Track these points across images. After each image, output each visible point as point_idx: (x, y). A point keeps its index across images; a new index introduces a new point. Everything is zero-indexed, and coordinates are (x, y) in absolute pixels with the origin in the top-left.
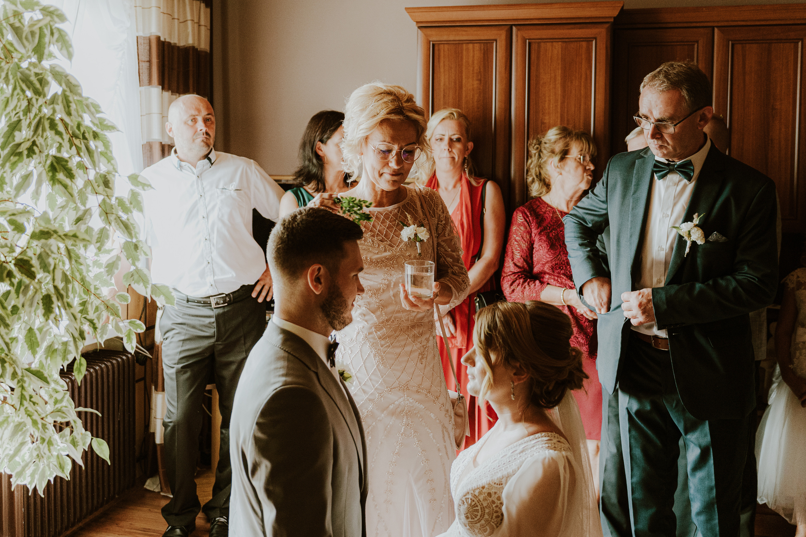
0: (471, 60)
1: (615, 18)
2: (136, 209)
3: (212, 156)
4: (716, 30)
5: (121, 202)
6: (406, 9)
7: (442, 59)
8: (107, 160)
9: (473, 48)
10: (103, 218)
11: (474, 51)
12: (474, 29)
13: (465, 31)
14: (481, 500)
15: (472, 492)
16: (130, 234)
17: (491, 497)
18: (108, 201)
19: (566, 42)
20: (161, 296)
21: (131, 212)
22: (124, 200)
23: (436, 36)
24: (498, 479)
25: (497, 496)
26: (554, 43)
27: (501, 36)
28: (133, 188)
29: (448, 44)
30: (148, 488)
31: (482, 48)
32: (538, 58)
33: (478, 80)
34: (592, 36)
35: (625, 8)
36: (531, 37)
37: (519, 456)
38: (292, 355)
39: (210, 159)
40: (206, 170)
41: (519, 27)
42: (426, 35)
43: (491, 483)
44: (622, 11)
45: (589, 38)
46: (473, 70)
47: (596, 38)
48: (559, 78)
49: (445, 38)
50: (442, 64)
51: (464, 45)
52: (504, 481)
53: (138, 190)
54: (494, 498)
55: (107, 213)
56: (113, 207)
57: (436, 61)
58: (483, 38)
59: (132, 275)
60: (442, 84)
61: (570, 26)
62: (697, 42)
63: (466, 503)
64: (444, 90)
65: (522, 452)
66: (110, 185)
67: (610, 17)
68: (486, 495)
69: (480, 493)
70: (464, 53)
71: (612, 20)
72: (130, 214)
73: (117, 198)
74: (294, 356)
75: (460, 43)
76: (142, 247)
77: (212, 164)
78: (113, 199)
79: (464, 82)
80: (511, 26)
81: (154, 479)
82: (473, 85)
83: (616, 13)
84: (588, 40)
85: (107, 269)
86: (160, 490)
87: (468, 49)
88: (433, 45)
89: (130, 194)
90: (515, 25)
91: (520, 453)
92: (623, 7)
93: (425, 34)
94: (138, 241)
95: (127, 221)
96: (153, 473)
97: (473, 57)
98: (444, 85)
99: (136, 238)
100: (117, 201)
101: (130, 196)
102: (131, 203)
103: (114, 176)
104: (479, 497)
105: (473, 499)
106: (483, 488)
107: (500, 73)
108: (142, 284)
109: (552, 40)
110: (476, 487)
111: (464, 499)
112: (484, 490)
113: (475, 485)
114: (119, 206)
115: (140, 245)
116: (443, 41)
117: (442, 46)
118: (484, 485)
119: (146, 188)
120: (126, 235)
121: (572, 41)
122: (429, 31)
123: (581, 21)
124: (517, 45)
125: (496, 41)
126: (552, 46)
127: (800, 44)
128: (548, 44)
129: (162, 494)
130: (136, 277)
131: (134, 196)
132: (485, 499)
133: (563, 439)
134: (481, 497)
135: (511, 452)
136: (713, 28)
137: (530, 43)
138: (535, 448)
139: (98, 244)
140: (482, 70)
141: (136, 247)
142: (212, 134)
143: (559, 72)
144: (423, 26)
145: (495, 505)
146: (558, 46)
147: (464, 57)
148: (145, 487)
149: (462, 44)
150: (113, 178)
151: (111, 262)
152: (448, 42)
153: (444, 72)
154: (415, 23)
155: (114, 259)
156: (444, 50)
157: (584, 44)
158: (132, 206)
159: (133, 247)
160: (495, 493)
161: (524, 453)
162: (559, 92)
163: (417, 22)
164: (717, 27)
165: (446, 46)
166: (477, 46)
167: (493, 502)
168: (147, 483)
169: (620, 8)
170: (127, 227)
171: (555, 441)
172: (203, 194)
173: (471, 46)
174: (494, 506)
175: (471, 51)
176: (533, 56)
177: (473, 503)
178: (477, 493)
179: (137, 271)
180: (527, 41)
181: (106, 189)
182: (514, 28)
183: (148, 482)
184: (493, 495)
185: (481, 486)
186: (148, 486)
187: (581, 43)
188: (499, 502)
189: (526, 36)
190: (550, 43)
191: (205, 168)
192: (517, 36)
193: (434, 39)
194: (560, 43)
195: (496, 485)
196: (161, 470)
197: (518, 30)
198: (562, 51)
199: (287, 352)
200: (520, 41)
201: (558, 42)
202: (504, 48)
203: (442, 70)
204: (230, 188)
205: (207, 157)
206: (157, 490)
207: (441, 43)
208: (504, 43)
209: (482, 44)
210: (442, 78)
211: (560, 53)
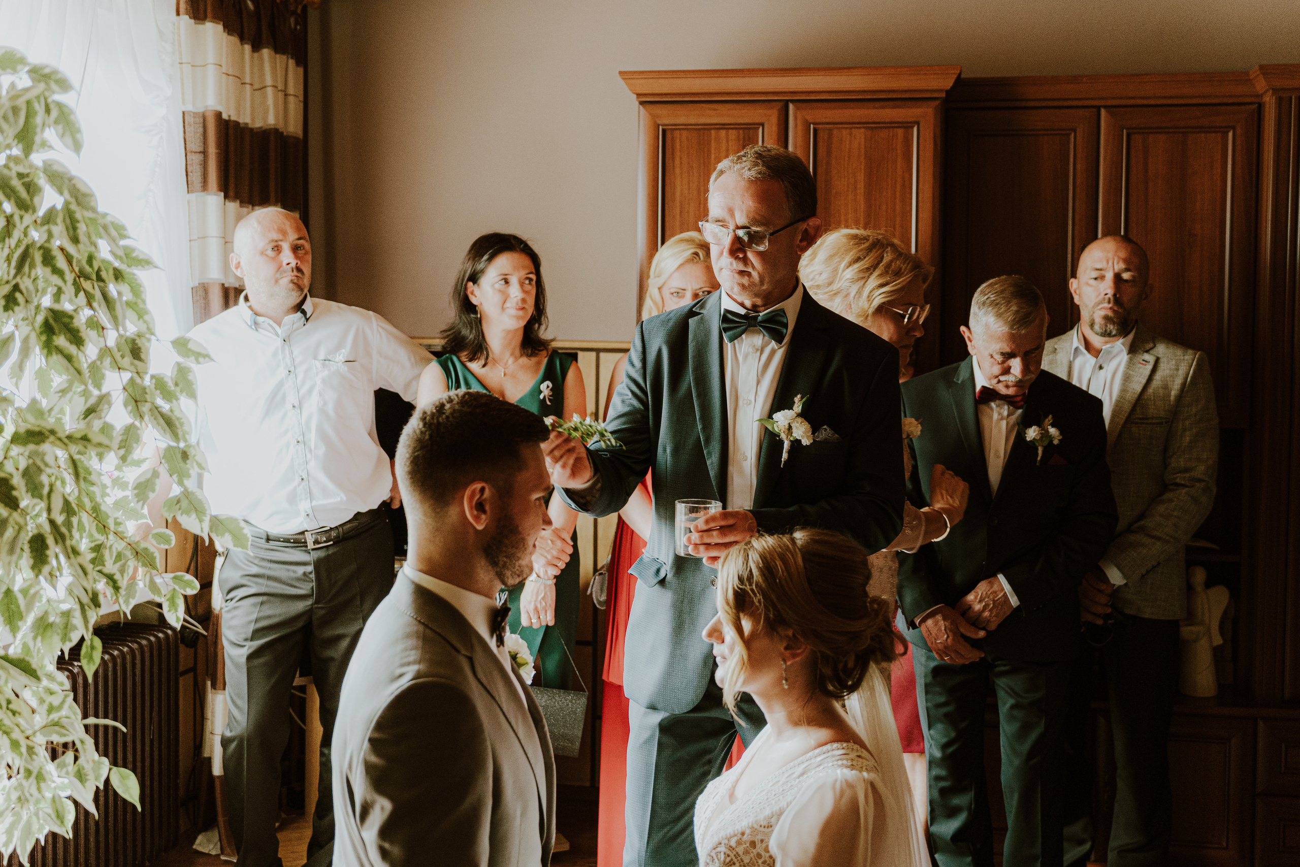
1: (947, 92)
2: (184, 394)
3: (307, 306)
4: (1103, 111)
5: (160, 383)
6: (621, 73)
7: (678, 154)
8: (138, 314)
9: (727, 135)
10: (130, 408)
11: (727, 141)
12: (728, 106)
13: (714, 110)
14: (741, 853)
15: (726, 842)
16: (175, 436)
17: (755, 847)
18: (138, 380)
19: (869, 128)
20: (227, 534)
21: (177, 399)
22: (166, 379)
23: (669, 116)
24: (765, 819)
25: (764, 845)
26: (855, 131)
27: (771, 118)
28: (180, 359)
29: (687, 129)
30: (200, 849)
31: (741, 137)
32: (829, 152)
34: (913, 120)
35: (963, 76)
36: (817, 121)
37: (797, 780)
38: (431, 629)
39: (304, 312)
40: (297, 329)
41: (798, 104)
42: (653, 116)
43: (755, 826)
44: (959, 81)
45: (907, 123)
47: (918, 123)
48: (861, 186)
49: (682, 120)
50: (677, 162)
51: (713, 132)
52: (773, 820)
53: (190, 363)
54: (760, 848)
55: (136, 401)
56: (147, 391)
57: (668, 156)
58: (742, 121)
59: (178, 502)
60: (678, 194)
61: (877, 104)
62: (1075, 130)
63: (716, 860)
64: (679, 204)
65: (802, 774)
66: (143, 356)
67: (940, 91)
68: (748, 845)
69: (739, 843)
70: (713, 144)
71: (943, 95)
72: (174, 401)
73: (152, 377)
74: (434, 631)
75: (706, 128)
76: (194, 456)
77: (307, 320)
78: (147, 378)
80: (786, 103)
81: (209, 834)
83: (949, 83)
84: (907, 126)
85: (136, 491)
86: (219, 852)
87: (718, 139)
88: (664, 131)
89: (176, 369)
90: (792, 101)
91: (799, 777)
92: (960, 75)
93: (651, 114)
94: (189, 446)
95: (169, 413)
96: (208, 824)
98: (682, 194)
99: (186, 440)
100: (154, 381)
101: (175, 373)
102: (176, 385)
103: (149, 340)
104: (737, 849)
105: (729, 852)
106: (743, 834)
108: (194, 516)
109: (852, 124)
110: (732, 834)
111: (713, 854)
112: (745, 838)
113: (730, 831)
114: (156, 388)
115: (192, 452)
116: (679, 125)
117: (678, 132)
118: (744, 829)
119: (201, 360)
120: (168, 436)
121: (881, 128)
122: (658, 110)
123: (894, 96)
124: (796, 133)
125: (763, 125)
126: (851, 134)
127: (1230, 134)
128: (844, 131)
129: (223, 858)
130: (184, 503)
131: (182, 372)
132: (746, 852)
133: (865, 754)
134: (740, 850)
135: (786, 776)
136: (1098, 108)
137: (815, 130)
138: (821, 767)
139: (122, 452)
141: (185, 455)
142: (307, 269)
143: (861, 177)
144: (648, 101)
145: (763, 860)
146: (860, 135)
147: (713, 151)
148: (194, 847)
149: (710, 129)
150: (147, 344)
151: (143, 480)
152: (687, 127)
153: (681, 173)
154: (635, 96)
155: (149, 476)
156: (681, 140)
157: (900, 132)
158: (178, 389)
159: (179, 456)
160: (762, 841)
161: (805, 776)
162: (862, 206)
163: (639, 95)
164: (1105, 107)
165: (684, 133)
166: (733, 134)
167: (759, 856)
168: (198, 841)
169: (955, 76)
170: (169, 423)
171: (853, 755)
172: (292, 369)
173: (723, 133)
174: (760, 861)
175: (724, 142)
176: (822, 151)
177: (728, 859)
178: (733, 843)
179: (187, 494)
180: (812, 126)
181: (136, 362)
182: (791, 106)
183: (200, 839)
184: (758, 845)
185: (740, 831)
186: (200, 844)
187: (895, 129)
188: (767, 855)
189: (810, 118)
190: (848, 131)
191: (295, 326)
192: (796, 118)
193: (666, 121)
194: (863, 130)
195: (762, 829)
196: (221, 819)
197: (797, 109)
198: (865, 142)
199: (423, 624)
200: (800, 127)
201: (860, 128)
202: (775, 137)
203: (678, 171)
204: (337, 359)
205: (299, 307)
206: (213, 853)
207: (676, 127)
208: (775, 128)
209: (741, 131)
210: (678, 183)
211: (863, 146)
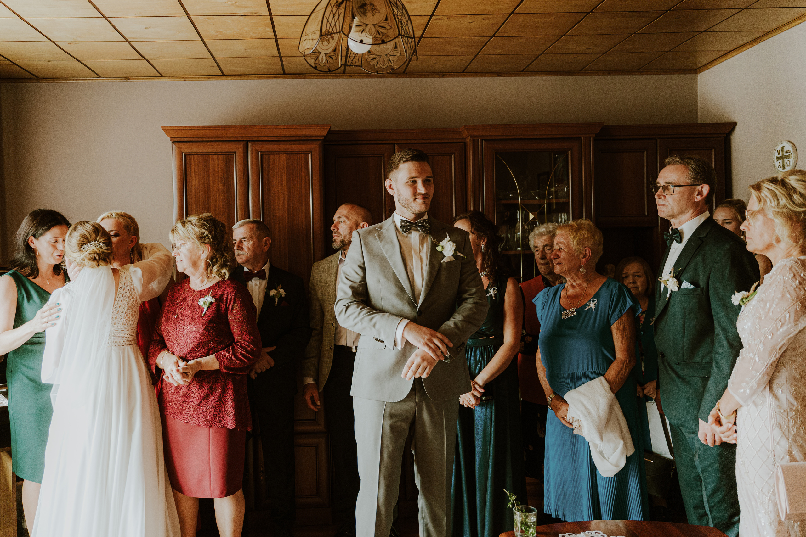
0: (216, 167)
1: (325, 137)
4: (396, 146)
6: (163, 127)
7: (193, 168)
9: (218, 158)
11: (218, 160)
12: (218, 143)
13: (211, 145)
19: (289, 154)
23: (187, 148)
26: (280, 155)
27: (239, 149)
31: (225, 158)
32: (268, 166)
33: (221, 183)
34: (309, 150)
35: (331, 129)
36: (262, 151)
41: (253, 143)
44: (330, 132)
45: (305, 151)
46: (218, 176)
47: (311, 152)
48: (285, 182)
49: (194, 150)
50: (193, 170)
51: (211, 157)
57: (188, 168)
58: (225, 151)
61: (291, 143)
62: (384, 155)
64: (195, 191)
67: (322, 136)
70: (211, 162)
71: (323, 138)
75: (208, 154)
79: (211, 185)
80: (247, 142)
82: (218, 187)
83: (325, 133)
84: (306, 153)
87: (213, 159)
88: (185, 156)
92: (330, 128)
93: (178, 148)
97: (218, 165)
98: (196, 186)
107: (239, 178)
109: (279, 153)
116: (193, 153)
117: (193, 156)
121: (294, 154)
122: (182, 145)
123: (300, 139)
124: (252, 156)
125: (235, 153)
126: (279, 157)
127: (453, 156)
128: (276, 156)
136: (394, 144)
137: (261, 155)
140: (225, 176)
143: (285, 178)
144: (175, 141)
146: (283, 157)
147: (211, 166)
152: (197, 154)
153: (195, 177)
154: (170, 138)
156: (194, 160)
157: (303, 156)
162: (286, 192)
163: (171, 138)
164: (397, 144)
165: (196, 157)
166: (221, 157)
169: (328, 129)
173: (216, 157)
175: (216, 161)
176: (265, 165)
180: (260, 153)
182: (249, 143)
187: (301, 154)
189: (259, 149)
190: (278, 155)
192: (252, 149)
193: (186, 151)
194: (285, 155)
197: (252, 145)
198: (286, 161)
200: (254, 154)
201: (283, 154)
202: (242, 158)
203: (193, 176)
207: (191, 154)
208: (241, 154)
209: (225, 156)
210: (194, 182)
211: (285, 162)
